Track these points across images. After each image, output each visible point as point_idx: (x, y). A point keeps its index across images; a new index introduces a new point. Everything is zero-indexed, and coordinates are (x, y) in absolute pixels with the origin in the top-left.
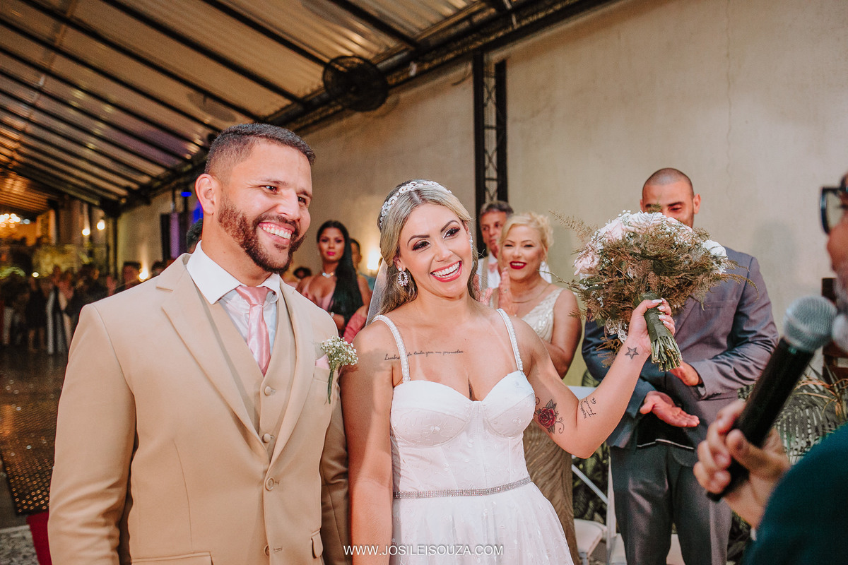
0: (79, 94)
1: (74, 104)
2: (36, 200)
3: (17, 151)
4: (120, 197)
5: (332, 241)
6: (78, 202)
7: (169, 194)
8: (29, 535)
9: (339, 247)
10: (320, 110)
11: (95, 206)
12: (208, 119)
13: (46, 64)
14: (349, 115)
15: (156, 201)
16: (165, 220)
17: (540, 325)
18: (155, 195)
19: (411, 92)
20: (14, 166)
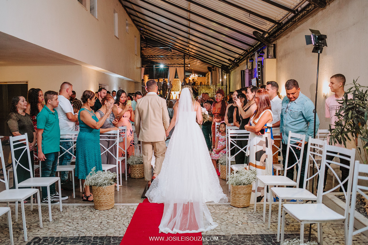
7: (245, 61)
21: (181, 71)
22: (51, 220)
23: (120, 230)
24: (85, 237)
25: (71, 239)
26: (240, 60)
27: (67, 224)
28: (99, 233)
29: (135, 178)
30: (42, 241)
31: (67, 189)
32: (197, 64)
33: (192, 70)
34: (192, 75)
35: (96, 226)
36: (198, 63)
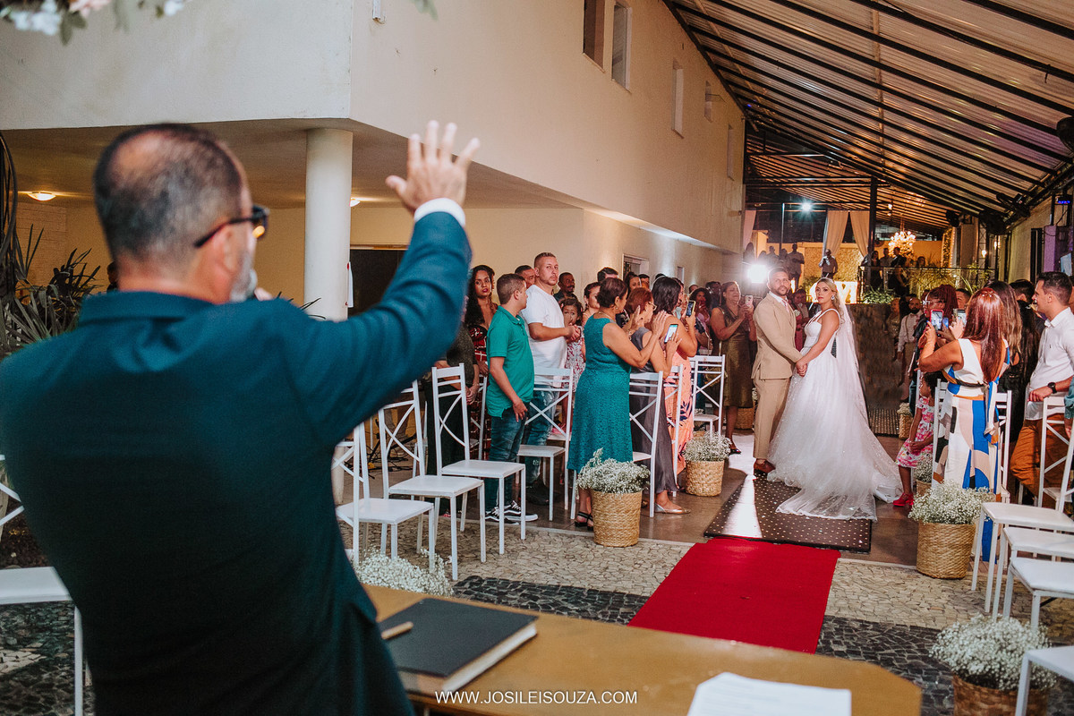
21: (861, 221)
22: (502, 551)
23: (644, 584)
24: (571, 587)
25: (543, 588)
26: (1036, 197)
27: (534, 562)
28: (601, 585)
29: (695, 495)
30: (485, 583)
31: (537, 501)
32: (916, 204)
33: (899, 219)
34: (897, 234)
35: (595, 573)
36: (918, 200)
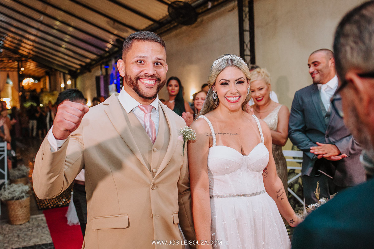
0: (58, 23)
1: (56, 27)
2: (41, 72)
3: (32, 50)
4: (77, 69)
5: (173, 86)
6: (59, 72)
7: (99, 67)
8: (44, 218)
9: (177, 89)
10: (167, 26)
11: (66, 73)
12: (116, 32)
13: (43, 10)
14: (181, 27)
15: (93, 70)
16: (98, 79)
17: (272, 122)
18: (93, 68)
19: (209, 16)
20: (31, 57)
26: (91, 65)
